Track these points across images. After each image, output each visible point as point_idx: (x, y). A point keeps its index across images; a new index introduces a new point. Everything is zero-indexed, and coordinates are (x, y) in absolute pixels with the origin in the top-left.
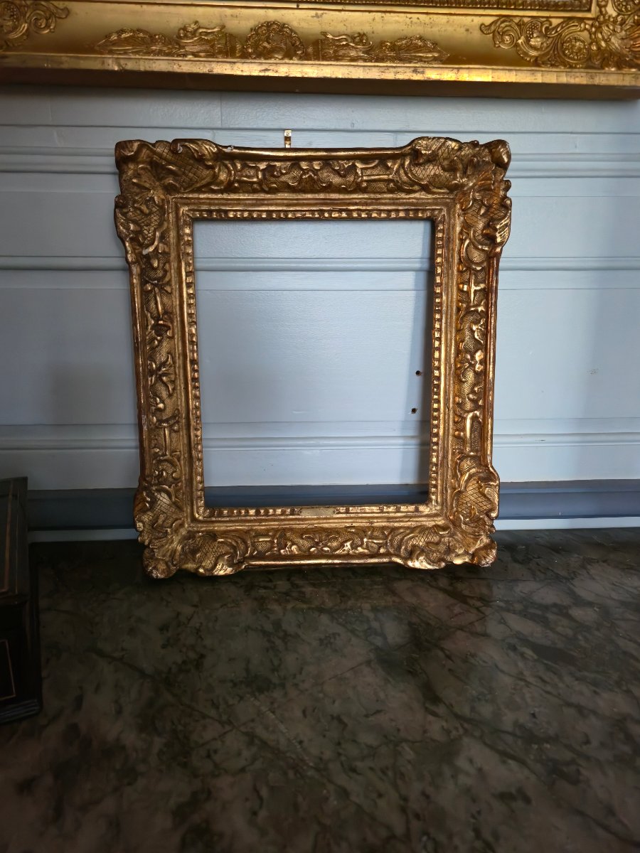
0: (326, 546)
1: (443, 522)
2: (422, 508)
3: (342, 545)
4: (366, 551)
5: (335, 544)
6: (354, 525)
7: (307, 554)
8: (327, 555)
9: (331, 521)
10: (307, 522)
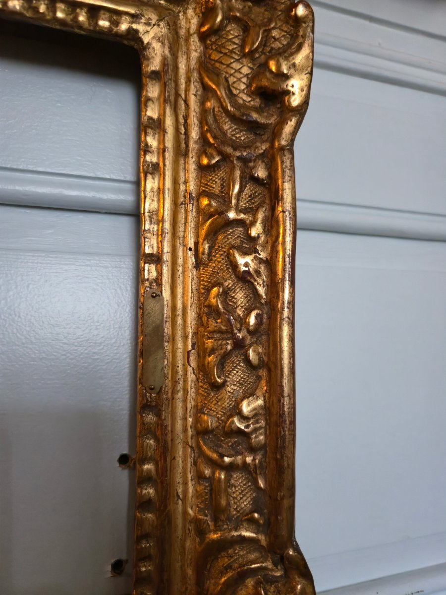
0: (243, 321)
1: (190, 12)
2: (155, 65)
3: (245, 279)
4: (260, 215)
5: (240, 297)
6: (191, 244)
7: (263, 373)
8: (269, 318)
9: (179, 305)
10: (180, 369)
